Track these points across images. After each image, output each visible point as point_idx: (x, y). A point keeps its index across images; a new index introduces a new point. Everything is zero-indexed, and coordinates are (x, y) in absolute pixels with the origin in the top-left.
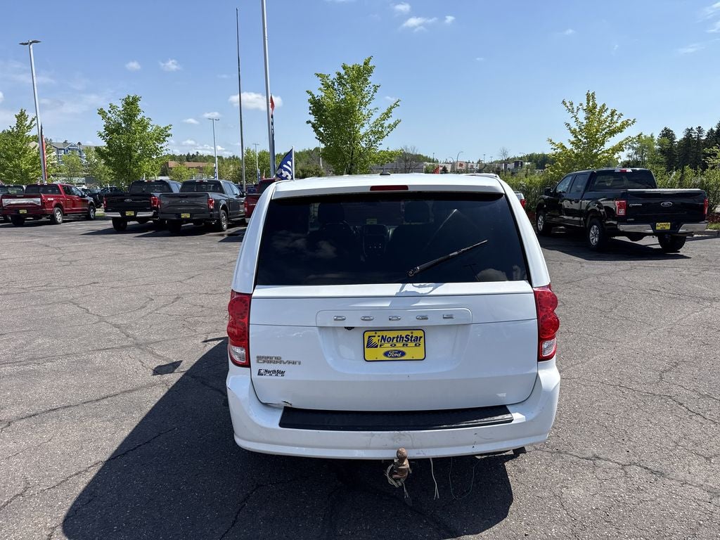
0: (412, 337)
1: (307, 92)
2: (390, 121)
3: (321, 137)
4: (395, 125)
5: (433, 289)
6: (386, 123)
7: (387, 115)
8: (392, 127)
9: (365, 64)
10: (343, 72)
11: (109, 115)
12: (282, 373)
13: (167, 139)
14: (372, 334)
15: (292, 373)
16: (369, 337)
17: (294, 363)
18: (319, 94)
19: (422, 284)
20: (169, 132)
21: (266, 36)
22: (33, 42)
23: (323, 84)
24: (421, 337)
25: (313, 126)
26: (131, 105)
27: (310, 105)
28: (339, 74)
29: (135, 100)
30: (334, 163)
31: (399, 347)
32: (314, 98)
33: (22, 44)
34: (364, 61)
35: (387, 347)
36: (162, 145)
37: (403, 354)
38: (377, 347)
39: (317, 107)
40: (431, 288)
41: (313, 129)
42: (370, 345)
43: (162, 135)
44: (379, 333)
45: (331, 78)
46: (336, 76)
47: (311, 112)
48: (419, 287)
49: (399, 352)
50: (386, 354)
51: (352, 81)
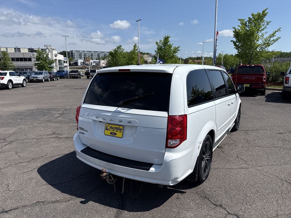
0: (119, 128)
1: (233, 28)
2: (275, 38)
3: (237, 47)
4: (277, 40)
5: (127, 111)
6: (272, 39)
7: (273, 35)
8: (275, 41)
9: (263, 12)
10: (251, 17)
11: (159, 44)
12: (84, 134)
13: (178, 51)
14: (108, 125)
15: (86, 134)
16: (107, 126)
17: (86, 131)
18: (238, 28)
19: (124, 108)
20: (179, 49)
21: (217, 6)
22: (139, 20)
23: (241, 24)
24: (122, 129)
25: (234, 42)
26: (166, 39)
27: (234, 33)
28: (249, 18)
29: (168, 37)
30: (242, 59)
31: (115, 131)
32: (236, 30)
33: (136, 21)
34: (263, 10)
35: (111, 131)
36: (176, 54)
37: (116, 134)
38: (108, 130)
39: (237, 34)
40: (126, 110)
41: (233, 44)
42: (107, 129)
43: (176, 50)
44: (110, 125)
45: (245, 21)
46: (248, 19)
47: (234, 36)
48: (122, 109)
49: (115, 133)
50: (111, 133)
51: (255, 20)
